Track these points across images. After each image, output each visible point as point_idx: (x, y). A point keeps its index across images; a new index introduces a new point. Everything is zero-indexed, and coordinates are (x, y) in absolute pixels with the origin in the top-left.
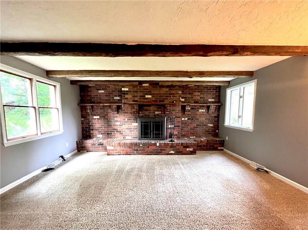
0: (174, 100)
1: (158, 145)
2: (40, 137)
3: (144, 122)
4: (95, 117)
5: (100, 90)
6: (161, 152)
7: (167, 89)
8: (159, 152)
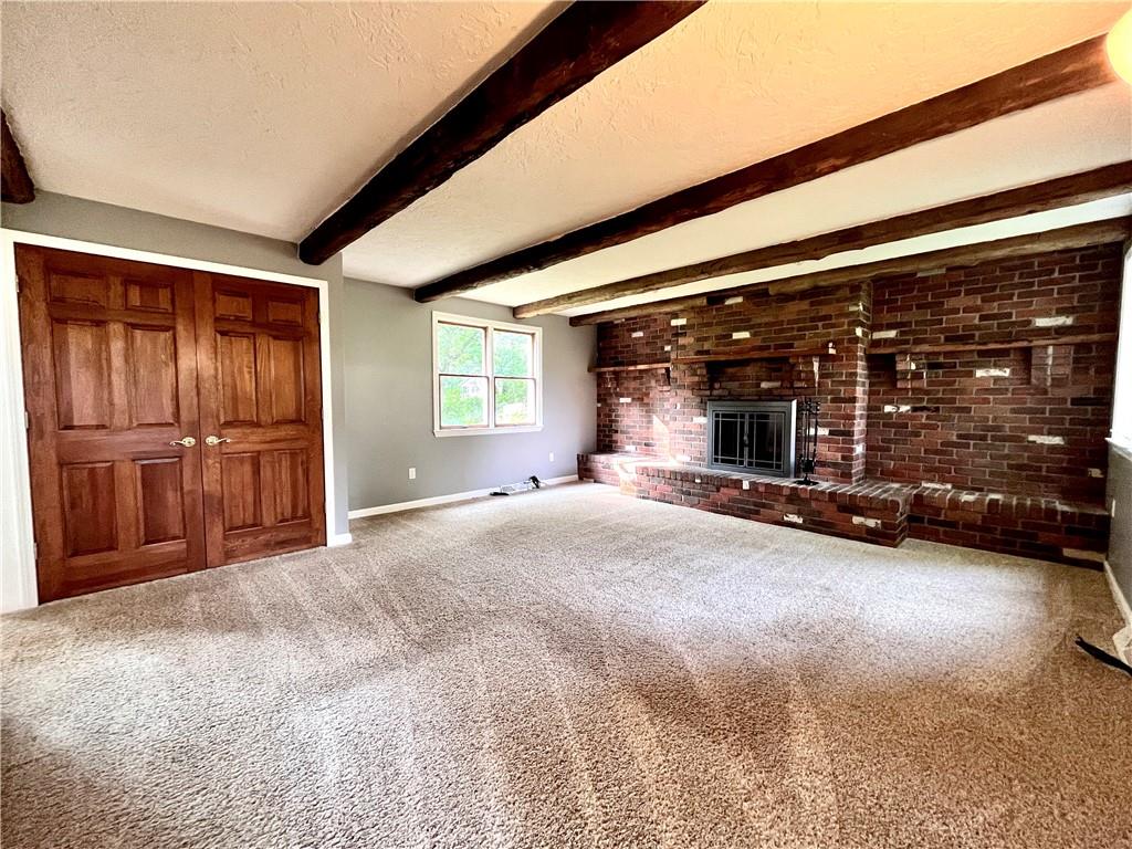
0: (832, 338)
1: (746, 486)
2: (493, 431)
3: (724, 416)
4: (622, 400)
5: (635, 330)
6: (757, 513)
7: (805, 305)
8: (750, 511)
